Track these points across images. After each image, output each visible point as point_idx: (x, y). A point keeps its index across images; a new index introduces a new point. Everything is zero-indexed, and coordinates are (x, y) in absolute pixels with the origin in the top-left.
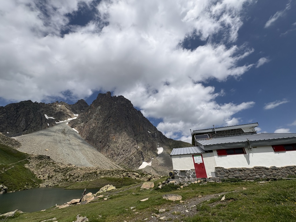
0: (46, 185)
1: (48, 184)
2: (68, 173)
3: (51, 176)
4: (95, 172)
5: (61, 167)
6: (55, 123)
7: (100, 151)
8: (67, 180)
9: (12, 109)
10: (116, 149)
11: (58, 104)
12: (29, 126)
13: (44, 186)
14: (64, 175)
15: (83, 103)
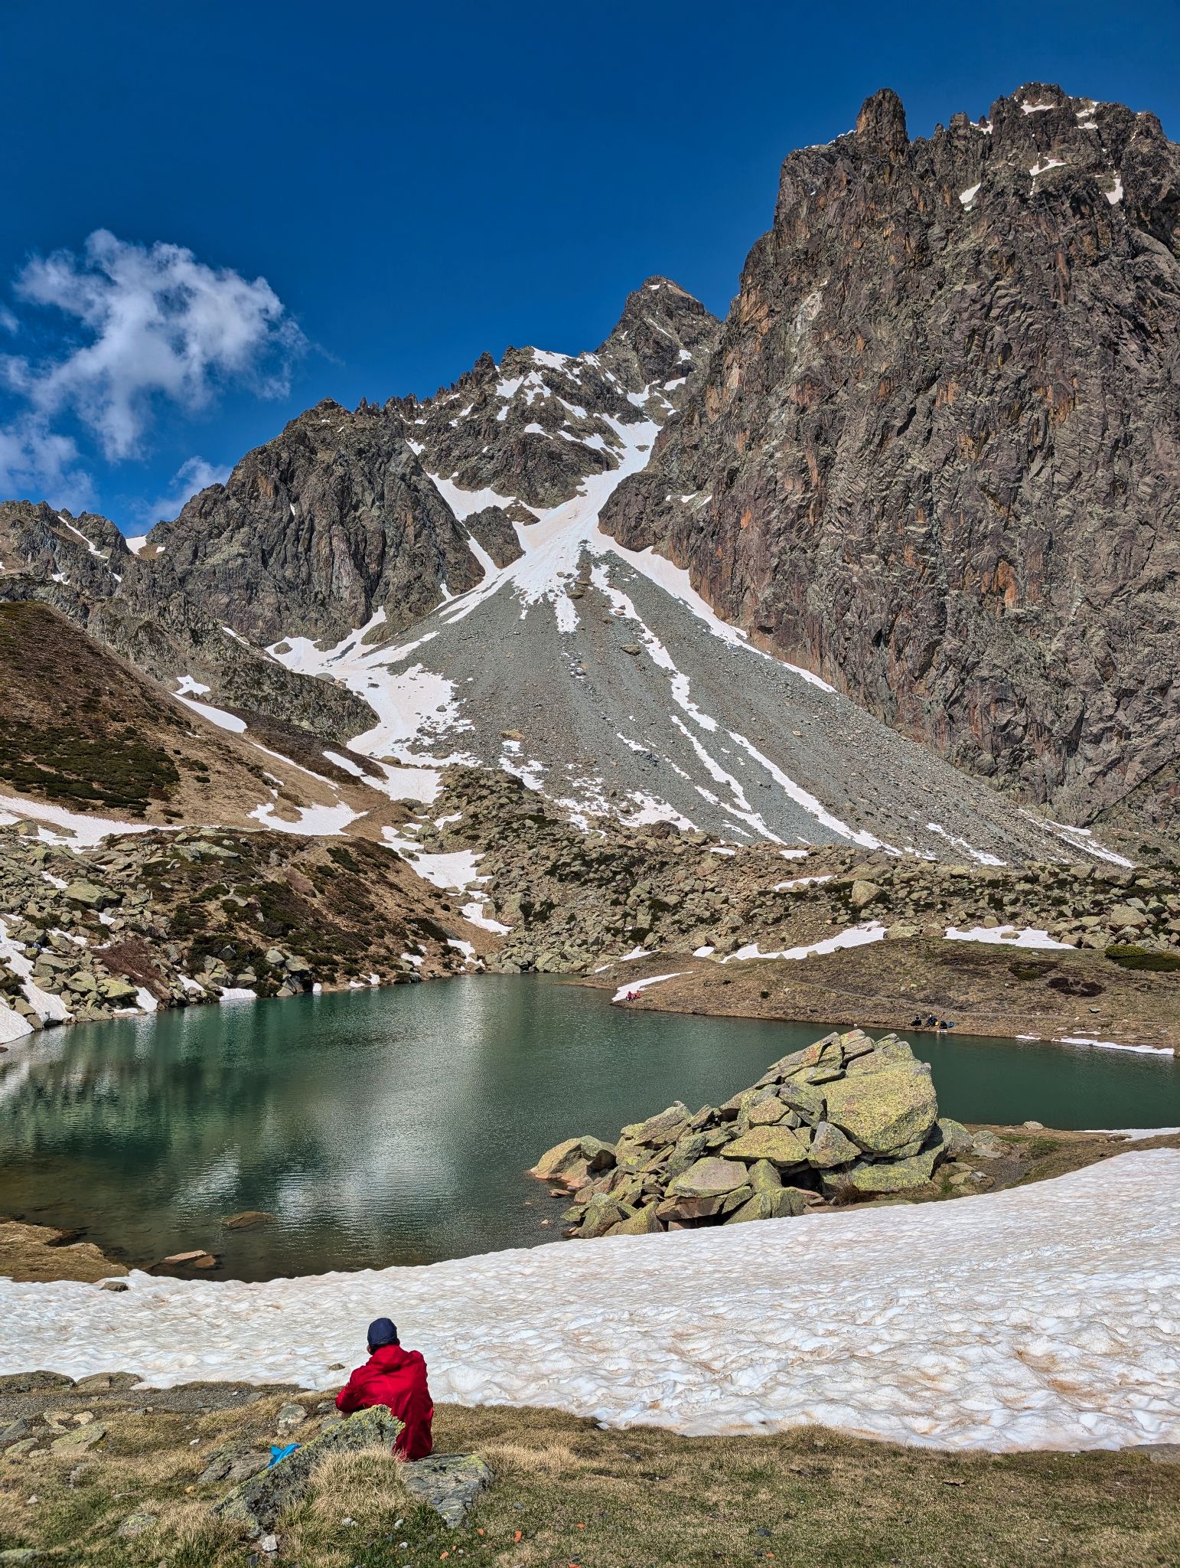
0: (520, 961)
1: (529, 957)
2: (640, 889)
3: (538, 907)
4: (839, 891)
5: (589, 844)
6: (514, 539)
7: (893, 719)
8: (638, 936)
9: (266, 488)
10: (1043, 687)
11: (495, 377)
12: (380, 590)
13: (509, 967)
14: (615, 903)
15: (670, 315)
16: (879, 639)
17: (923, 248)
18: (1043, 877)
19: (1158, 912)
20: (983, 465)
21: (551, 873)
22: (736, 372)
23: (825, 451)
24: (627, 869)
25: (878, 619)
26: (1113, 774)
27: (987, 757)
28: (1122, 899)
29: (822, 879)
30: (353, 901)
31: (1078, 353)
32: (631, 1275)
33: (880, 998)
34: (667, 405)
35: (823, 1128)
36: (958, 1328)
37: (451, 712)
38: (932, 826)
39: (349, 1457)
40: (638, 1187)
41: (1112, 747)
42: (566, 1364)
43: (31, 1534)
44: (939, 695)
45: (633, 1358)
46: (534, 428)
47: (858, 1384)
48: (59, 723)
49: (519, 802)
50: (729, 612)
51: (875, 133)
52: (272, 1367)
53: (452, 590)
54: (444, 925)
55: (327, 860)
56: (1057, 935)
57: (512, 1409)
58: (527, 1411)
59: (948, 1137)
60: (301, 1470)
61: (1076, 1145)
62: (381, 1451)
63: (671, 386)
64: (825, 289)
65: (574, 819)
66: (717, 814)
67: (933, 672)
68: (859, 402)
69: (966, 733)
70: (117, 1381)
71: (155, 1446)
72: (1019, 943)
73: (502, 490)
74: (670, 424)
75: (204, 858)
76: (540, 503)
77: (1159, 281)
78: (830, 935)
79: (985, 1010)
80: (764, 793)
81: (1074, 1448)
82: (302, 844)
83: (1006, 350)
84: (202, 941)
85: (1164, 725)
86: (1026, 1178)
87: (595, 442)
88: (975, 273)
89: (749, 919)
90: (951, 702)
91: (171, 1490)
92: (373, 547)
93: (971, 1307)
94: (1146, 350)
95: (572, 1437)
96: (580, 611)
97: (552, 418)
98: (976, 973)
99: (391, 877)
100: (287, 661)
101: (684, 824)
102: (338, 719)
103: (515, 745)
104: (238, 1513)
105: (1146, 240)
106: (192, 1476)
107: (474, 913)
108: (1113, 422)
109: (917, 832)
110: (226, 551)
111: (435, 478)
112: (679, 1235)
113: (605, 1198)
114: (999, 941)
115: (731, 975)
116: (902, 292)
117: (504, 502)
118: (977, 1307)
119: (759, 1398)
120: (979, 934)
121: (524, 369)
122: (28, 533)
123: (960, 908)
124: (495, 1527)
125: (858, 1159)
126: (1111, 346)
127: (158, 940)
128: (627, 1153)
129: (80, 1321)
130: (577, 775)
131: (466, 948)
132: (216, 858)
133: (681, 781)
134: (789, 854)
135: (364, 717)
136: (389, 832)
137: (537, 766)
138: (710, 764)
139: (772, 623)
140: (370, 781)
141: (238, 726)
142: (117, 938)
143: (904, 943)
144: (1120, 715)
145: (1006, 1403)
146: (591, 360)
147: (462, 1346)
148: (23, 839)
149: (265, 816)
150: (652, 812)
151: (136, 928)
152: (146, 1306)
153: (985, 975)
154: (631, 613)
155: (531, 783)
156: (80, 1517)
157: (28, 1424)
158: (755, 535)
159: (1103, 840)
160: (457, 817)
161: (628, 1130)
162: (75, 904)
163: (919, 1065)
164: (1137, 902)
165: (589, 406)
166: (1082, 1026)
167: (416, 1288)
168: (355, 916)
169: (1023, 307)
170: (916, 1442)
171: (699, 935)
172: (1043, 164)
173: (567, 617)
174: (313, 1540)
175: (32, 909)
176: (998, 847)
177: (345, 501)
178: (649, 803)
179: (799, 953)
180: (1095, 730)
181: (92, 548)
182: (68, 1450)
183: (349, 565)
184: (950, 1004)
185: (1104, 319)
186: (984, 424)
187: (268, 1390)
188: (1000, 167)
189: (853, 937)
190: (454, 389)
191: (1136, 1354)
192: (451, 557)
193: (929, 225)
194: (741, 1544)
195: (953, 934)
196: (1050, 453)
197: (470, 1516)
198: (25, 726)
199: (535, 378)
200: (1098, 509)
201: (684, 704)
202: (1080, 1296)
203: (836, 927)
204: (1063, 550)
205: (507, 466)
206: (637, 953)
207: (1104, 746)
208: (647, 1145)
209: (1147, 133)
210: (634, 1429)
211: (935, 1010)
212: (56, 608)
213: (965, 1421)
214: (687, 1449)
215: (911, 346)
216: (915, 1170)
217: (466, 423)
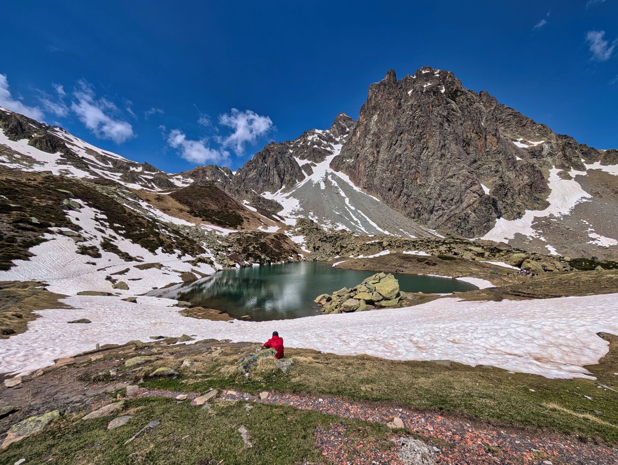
0: (313, 258)
1: (315, 257)
2: (338, 243)
3: (317, 247)
4: (380, 243)
5: (327, 234)
6: (311, 170)
7: (392, 207)
8: (338, 253)
9: (260, 160)
10: (426, 199)
11: (307, 136)
12: (284, 181)
13: (311, 259)
14: (333, 246)
15: (345, 121)
16: (390, 190)
17: (400, 104)
18: (424, 240)
19: (449, 248)
20: (413, 151)
21: (319, 240)
22: (359, 133)
23: (378, 149)
24: (335, 239)
25: (389, 185)
26: (440, 218)
27: (413, 215)
28: (442, 245)
29: (377, 241)
30: (279, 246)
31: (434, 126)
32: (334, 322)
33: (389, 266)
34: (344, 140)
35: (375, 293)
36: (398, 335)
37: (299, 207)
38: (401, 230)
39: (265, 358)
40: (336, 304)
41: (440, 212)
42: (316, 340)
43: (204, 371)
44: (403, 202)
45: (330, 339)
46: (316, 146)
47: (376, 346)
48: (220, 210)
49: (313, 225)
50: (357, 184)
51: (389, 80)
52: (257, 339)
53: (299, 181)
54: (297, 251)
55: (273, 238)
56: (427, 253)
57: (303, 349)
58: (306, 349)
59: (401, 295)
60: (255, 360)
61: (429, 297)
62: (271, 357)
63: (345, 136)
64: (378, 114)
65: (324, 229)
66: (355, 227)
67: (401, 197)
68: (385, 139)
69: (408, 210)
70: (227, 341)
71: (232, 354)
72: (419, 254)
73: (309, 160)
74: (344, 144)
75: (249, 237)
76: (317, 162)
77: (453, 110)
78: (378, 253)
79: (411, 269)
80: (365, 223)
81: (420, 360)
82: (268, 234)
83: (418, 126)
84: (248, 254)
85: (452, 207)
86: (418, 304)
87: (329, 149)
88: (411, 109)
89: (361, 249)
90: (405, 203)
91: (232, 363)
92: (282, 172)
93: (402, 330)
94: (449, 125)
95: (314, 355)
96: (325, 185)
97: (319, 144)
98: (409, 261)
99: (286, 241)
100: (265, 197)
101: (348, 230)
102: (275, 208)
103: (312, 213)
104: (241, 368)
105: (450, 100)
106: (237, 360)
107: (303, 248)
108: (442, 141)
109: (398, 231)
110: (252, 174)
111: (295, 157)
112: (344, 314)
113: (329, 306)
114: (414, 254)
115: (357, 261)
116: (395, 114)
117: (309, 162)
118: (403, 330)
119: (355, 348)
120: (410, 252)
121: (313, 134)
122: (213, 171)
123: (406, 247)
124: (293, 373)
125: (382, 299)
126: (442, 124)
127: (240, 254)
128: (334, 297)
129: (224, 329)
130: (325, 219)
131: (302, 256)
132: (251, 237)
133: (347, 220)
134: (370, 236)
135: (280, 208)
136: (286, 232)
137: (316, 218)
138: (353, 217)
139: (367, 186)
140: (282, 221)
141: (255, 210)
142: (232, 253)
143: (394, 254)
144: (442, 205)
145: (407, 350)
146: (328, 131)
147: (295, 336)
148: (213, 233)
149: (261, 229)
150: (341, 227)
151: (235, 251)
152: (237, 326)
153: (411, 261)
154: (336, 185)
155: (315, 221)
156: (214, 367)
157: (208, 349)
158: (363, 168)
159: (438, 232)
160: (300, 228)
161: (334, 293)
162: (223, 247)
163: (396, 280)
164: (445, 246)
165: (327, 141)
166: (432, 272)
167: (290, 324)
168: (279, 249)
169: (422, 117)
170: (386, 358)
171: (351, 253)
172: (427, 84)
173: (323, 186)
174: (256, 374)
175: (215, 247)
176: (415, 234)
177: (276, 163)
178: (340, 225)
179: (371, 257)
180: (437, 209)
181: (225, 174)
182: (215, 354)
183: (277, 176)
184: (403, 267)
185: (440, 119)
186: (413, 143)
187: (256, 344)
188: (417, 86)
189: (383, 253)
190: (299, 139)
191: (436, 341)
192: (298, 174)
193: (401, 99)
194: (343, 378)
195: (404, 252)
196: (428, 148)
197: (288, 371)
198: (213, 211)
199: (316, 135)
200: (438, 161)
201: (348, 204)
202: (425, 328)
203: (379, 251)
204: (430, 170)
205: (310, 154)
206: (337, 257)
207: (439, 212)
208: (338, 296)
209: (451, 76)
210: (328, 354)
211: (400, 269)
212: (219, 187)
213: (397, 354)
214: (338, 358)
215: (397, 126)
216: (395, 301)
217: (301, 146)
